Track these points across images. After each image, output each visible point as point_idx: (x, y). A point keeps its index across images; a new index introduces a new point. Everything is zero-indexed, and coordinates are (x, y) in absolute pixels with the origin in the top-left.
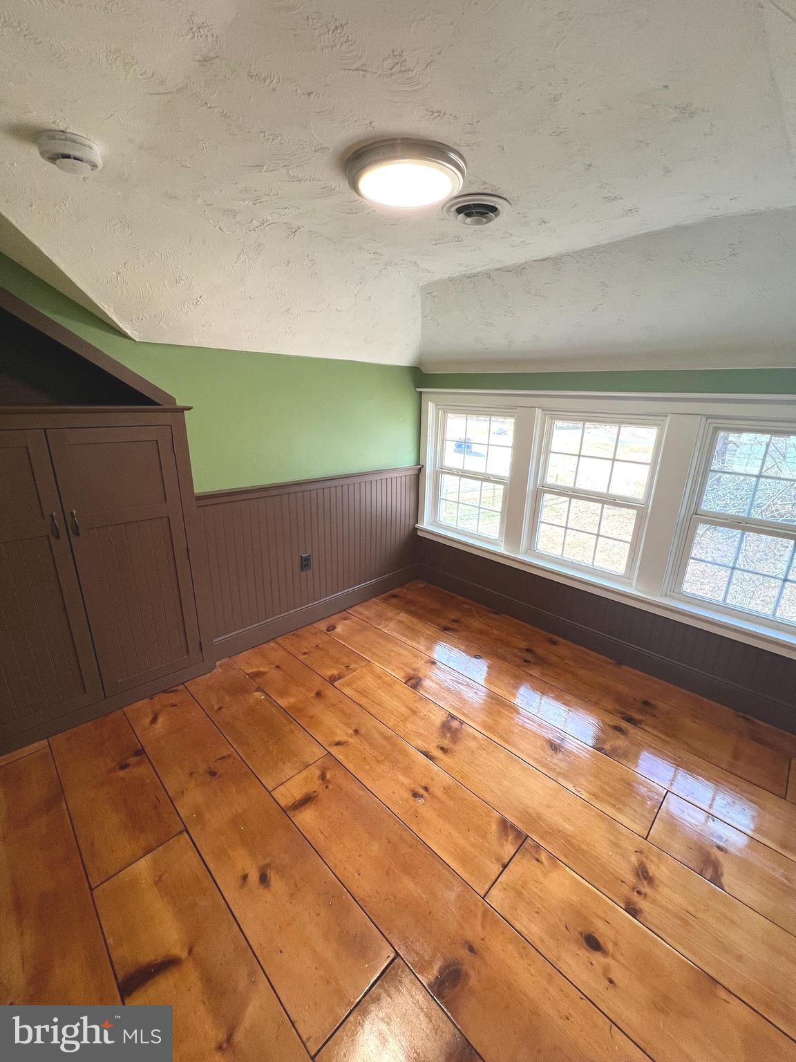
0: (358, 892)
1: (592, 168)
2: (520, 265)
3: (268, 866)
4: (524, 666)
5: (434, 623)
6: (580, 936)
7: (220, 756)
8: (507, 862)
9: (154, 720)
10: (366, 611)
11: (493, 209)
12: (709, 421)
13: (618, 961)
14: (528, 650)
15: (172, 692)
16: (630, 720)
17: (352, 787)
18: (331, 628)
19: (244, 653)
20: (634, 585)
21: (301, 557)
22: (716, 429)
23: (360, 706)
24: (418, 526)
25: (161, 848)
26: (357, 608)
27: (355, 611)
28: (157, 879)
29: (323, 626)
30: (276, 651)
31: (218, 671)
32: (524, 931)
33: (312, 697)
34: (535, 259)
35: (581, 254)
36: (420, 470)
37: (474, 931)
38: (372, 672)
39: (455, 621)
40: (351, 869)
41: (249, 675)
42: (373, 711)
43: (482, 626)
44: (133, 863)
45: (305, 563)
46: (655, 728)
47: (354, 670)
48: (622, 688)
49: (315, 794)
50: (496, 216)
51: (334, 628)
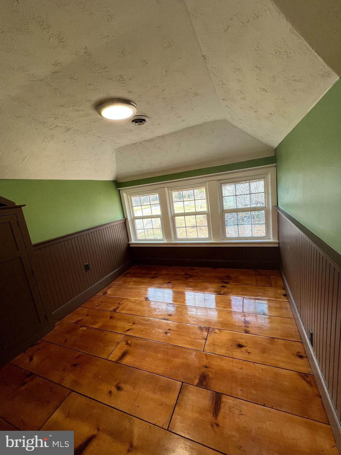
0: (160, 372)
1: (173, 108)
2: (152, 139)
3: (119, 383)
4: (186, 280)
5: (148, 277)
6: (236, 346)
7: (75, 358)
8: (206, 338)
9: (31, 359)
10: (117, 283)
11: (144, 120)
12: (219, 182)
13: (249, 347)
14: (186, 274)
15: (35, 345)
16: (225, 283)
17: (141, 341)
18: (105, 293)
19: (67, 316)
20: (212, 239)
21: (85, 265)
22: (221, 184)
23: (131, 314)
24: (130, 242)
25: (63, 403)
26: (113, 282)
27: (113, 284)
28: (67, 415)
29: (101, 293)
30: (83, 310)
31: (57, 327)
32: (220, 354)
33: (109, 319)
34: (156, 136)
35: (171, 134)
36: (125, 220)
37: (205, 362)
38: (130, 301)
39: (155, 274)
40: (154, 367)
41: (74, 323)
42: (138, 314)
43: (167, 273)
44: (51, 416)
45: (87, 268)
46: (233, 282)
47: (123, 304)
48: (219, 275)
49: (127, 351)
50: (145, 122)
51: (106, 293)
